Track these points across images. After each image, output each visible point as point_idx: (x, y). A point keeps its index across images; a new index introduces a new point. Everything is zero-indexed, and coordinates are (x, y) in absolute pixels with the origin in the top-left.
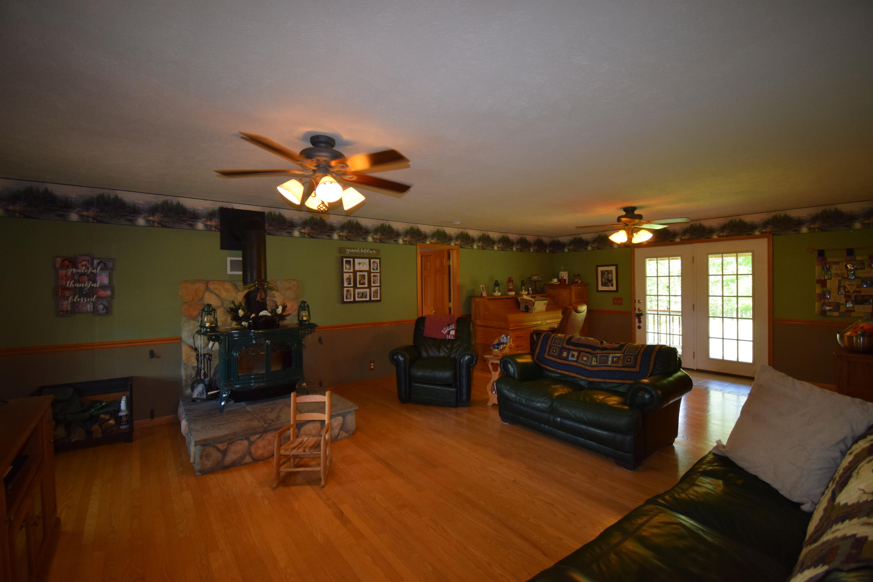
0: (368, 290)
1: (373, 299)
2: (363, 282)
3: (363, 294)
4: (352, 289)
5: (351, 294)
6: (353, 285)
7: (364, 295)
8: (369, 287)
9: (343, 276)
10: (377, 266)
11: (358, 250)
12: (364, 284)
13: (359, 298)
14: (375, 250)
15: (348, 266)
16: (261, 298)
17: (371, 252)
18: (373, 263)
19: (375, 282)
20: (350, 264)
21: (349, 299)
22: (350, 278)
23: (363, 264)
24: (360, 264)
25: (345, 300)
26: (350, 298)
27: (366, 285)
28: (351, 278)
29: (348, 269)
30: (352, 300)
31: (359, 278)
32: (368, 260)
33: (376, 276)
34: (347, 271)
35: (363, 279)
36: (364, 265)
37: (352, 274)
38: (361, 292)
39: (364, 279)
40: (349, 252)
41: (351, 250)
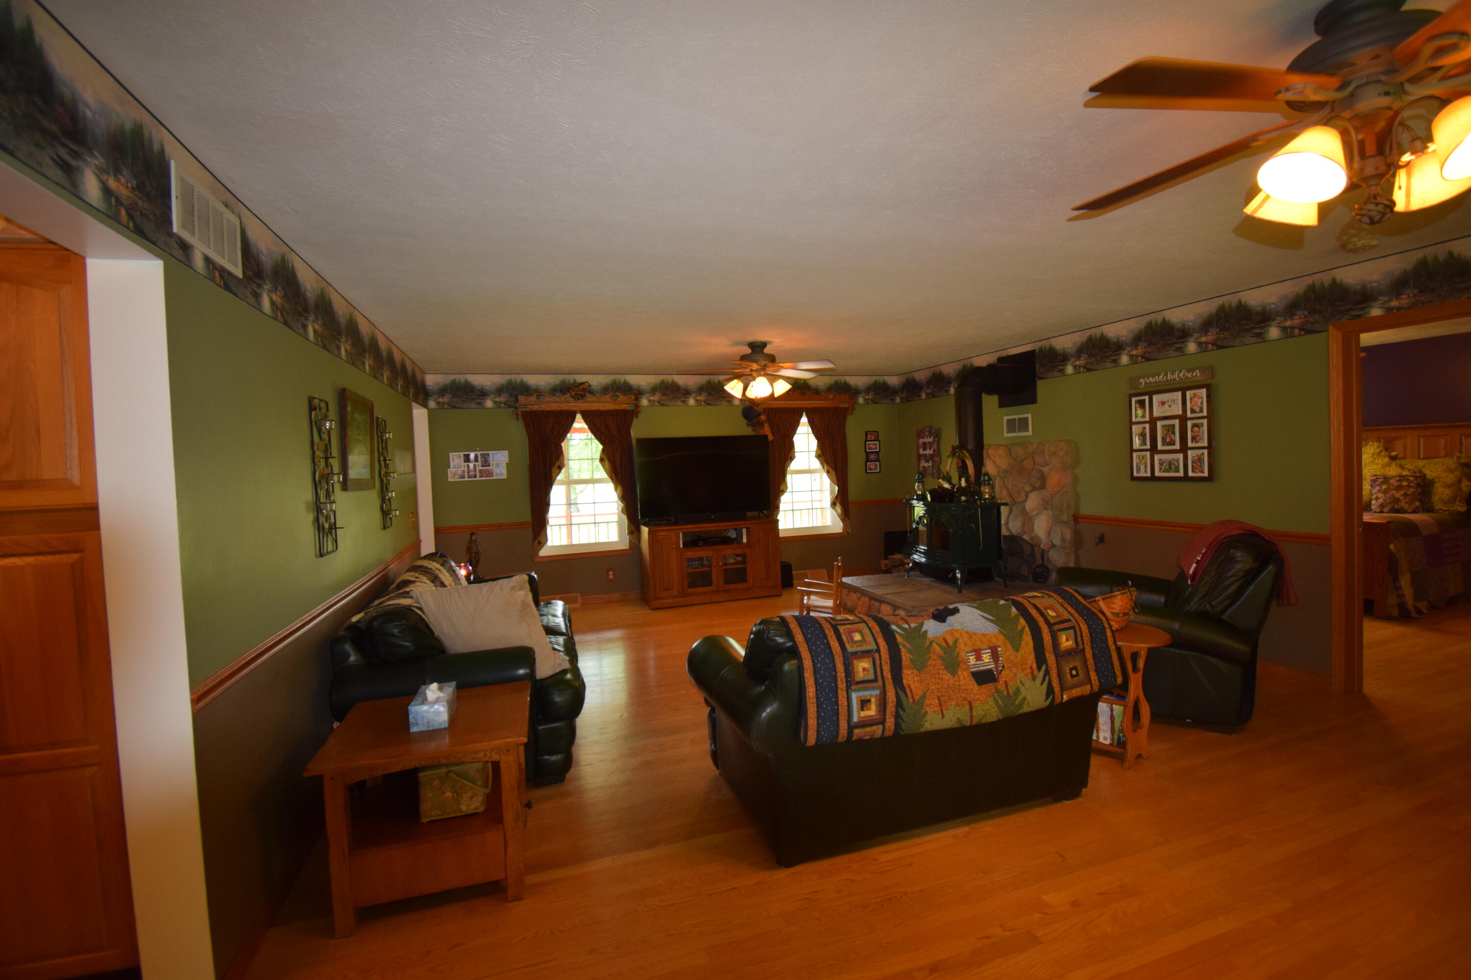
0: (1181, 456)
1: (1190, 474)
2: (1171, 440)
3: (1170, 463)
4: (1148, 453)
5: (1146, 463)
6: (1150, 446)
7: (1173, 466)
8: (1184, 449)
9: (1131, 429)
10: (1202, 403)
11: (1161, 377)
12: (1172, 443)
13: (1164, 472)
14: (1199, 368)
15: (1139, 411)
17: (1189, 375)
18: (1191, 399)
19: (1198, 438)
20: (1144, 407)
21: (1143, 473)
22: (1145, 432)
23: (1170, 403)
24: (1163, 403)
25: (1136, 474)
26: (1146, 472)
27: (1177, 446)
29: (1140, 417)
30: (1149, 474)
31: (1163, 432)
32: (1179, 394)
33: (1199, 425)
34: (1139, 419)
35: (1170, 433)
36: (1173, 405)
37: (1147, 426)
38: (1166, 460)
39: (1174, 433)
40: (1146, 383)
41: (1148, 379)
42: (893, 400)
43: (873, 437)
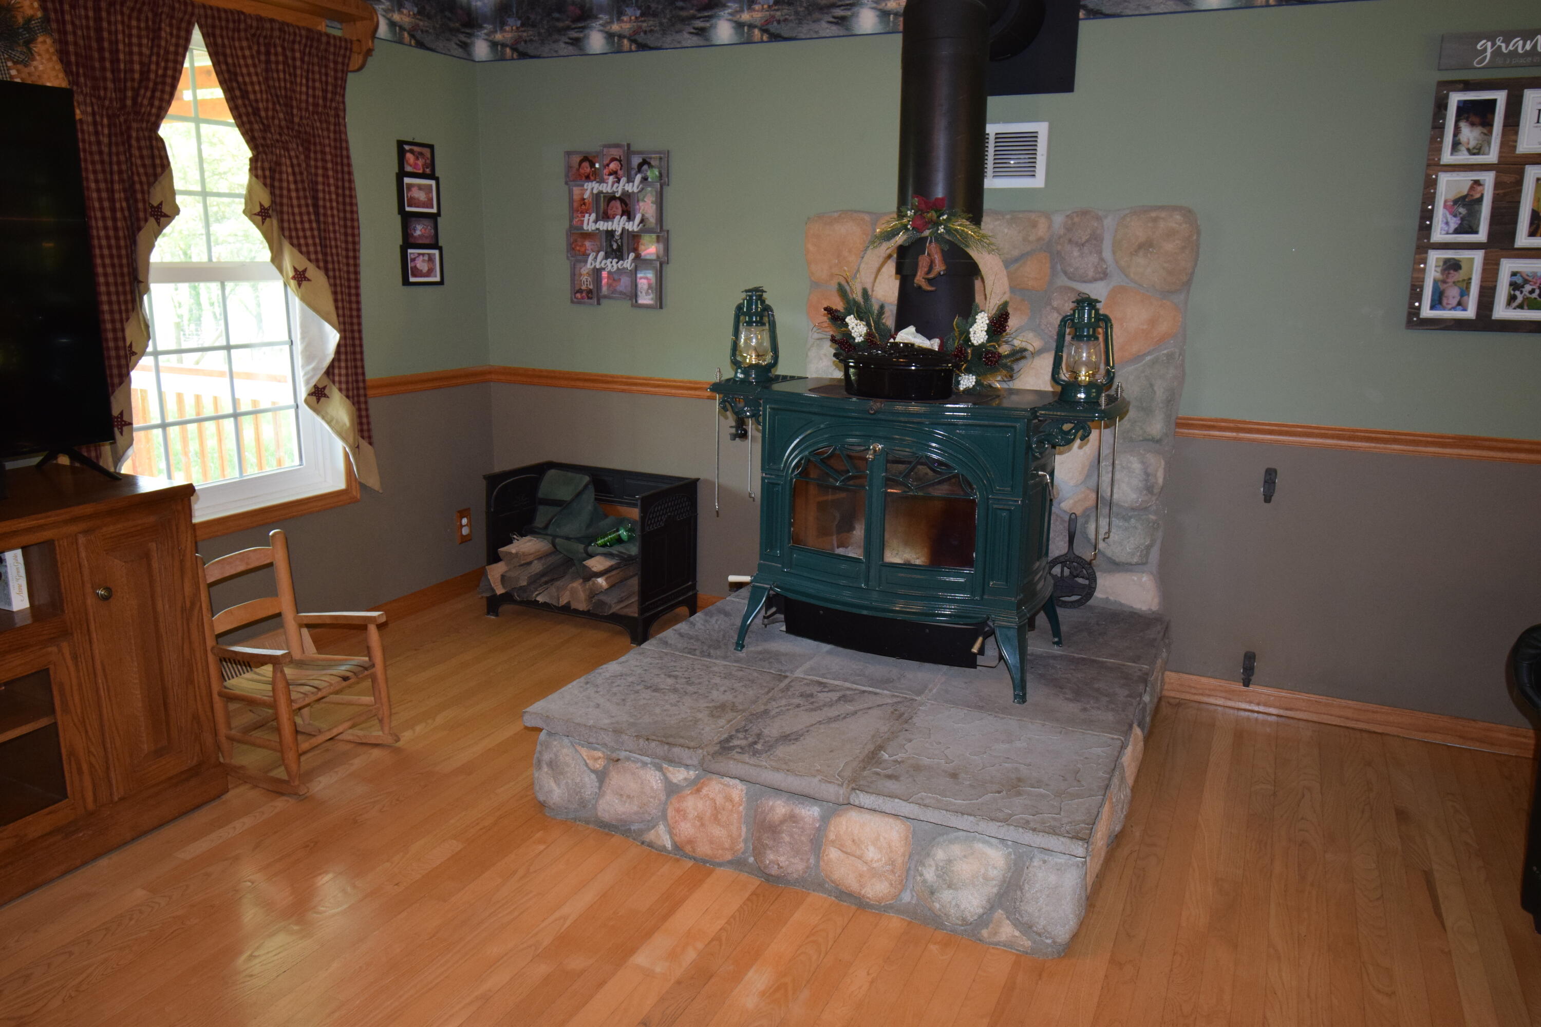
4: (1478, 257)
5: (1468, 281)
6: (1490, 235)
9: (1431, 184)
15: (1469, 134)
16: (931, 276)
20: (1487, 124)
21: (1454, 308)
22: (1478, 196)
25: (1427, 312)
26: (1461, 305)
28: (1480, 200)
29: (1471, 152)
30: (1470, 313)
31: (1533, 200)
34: (1463, 158)
37: (1488, 179)
41: (1507, 41)
42: (466, 47)
43: (420, 162)
